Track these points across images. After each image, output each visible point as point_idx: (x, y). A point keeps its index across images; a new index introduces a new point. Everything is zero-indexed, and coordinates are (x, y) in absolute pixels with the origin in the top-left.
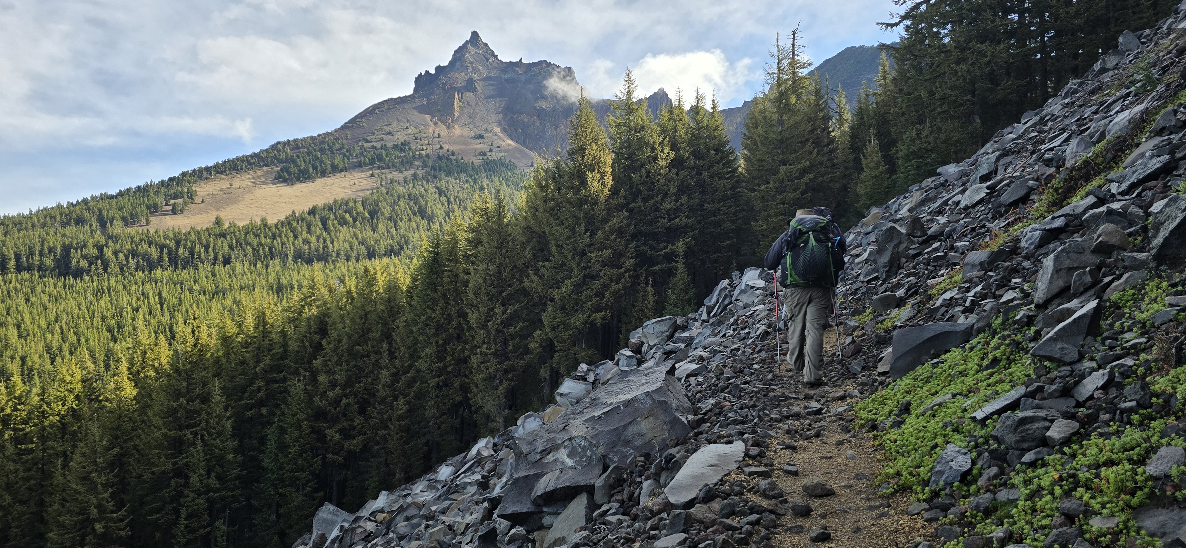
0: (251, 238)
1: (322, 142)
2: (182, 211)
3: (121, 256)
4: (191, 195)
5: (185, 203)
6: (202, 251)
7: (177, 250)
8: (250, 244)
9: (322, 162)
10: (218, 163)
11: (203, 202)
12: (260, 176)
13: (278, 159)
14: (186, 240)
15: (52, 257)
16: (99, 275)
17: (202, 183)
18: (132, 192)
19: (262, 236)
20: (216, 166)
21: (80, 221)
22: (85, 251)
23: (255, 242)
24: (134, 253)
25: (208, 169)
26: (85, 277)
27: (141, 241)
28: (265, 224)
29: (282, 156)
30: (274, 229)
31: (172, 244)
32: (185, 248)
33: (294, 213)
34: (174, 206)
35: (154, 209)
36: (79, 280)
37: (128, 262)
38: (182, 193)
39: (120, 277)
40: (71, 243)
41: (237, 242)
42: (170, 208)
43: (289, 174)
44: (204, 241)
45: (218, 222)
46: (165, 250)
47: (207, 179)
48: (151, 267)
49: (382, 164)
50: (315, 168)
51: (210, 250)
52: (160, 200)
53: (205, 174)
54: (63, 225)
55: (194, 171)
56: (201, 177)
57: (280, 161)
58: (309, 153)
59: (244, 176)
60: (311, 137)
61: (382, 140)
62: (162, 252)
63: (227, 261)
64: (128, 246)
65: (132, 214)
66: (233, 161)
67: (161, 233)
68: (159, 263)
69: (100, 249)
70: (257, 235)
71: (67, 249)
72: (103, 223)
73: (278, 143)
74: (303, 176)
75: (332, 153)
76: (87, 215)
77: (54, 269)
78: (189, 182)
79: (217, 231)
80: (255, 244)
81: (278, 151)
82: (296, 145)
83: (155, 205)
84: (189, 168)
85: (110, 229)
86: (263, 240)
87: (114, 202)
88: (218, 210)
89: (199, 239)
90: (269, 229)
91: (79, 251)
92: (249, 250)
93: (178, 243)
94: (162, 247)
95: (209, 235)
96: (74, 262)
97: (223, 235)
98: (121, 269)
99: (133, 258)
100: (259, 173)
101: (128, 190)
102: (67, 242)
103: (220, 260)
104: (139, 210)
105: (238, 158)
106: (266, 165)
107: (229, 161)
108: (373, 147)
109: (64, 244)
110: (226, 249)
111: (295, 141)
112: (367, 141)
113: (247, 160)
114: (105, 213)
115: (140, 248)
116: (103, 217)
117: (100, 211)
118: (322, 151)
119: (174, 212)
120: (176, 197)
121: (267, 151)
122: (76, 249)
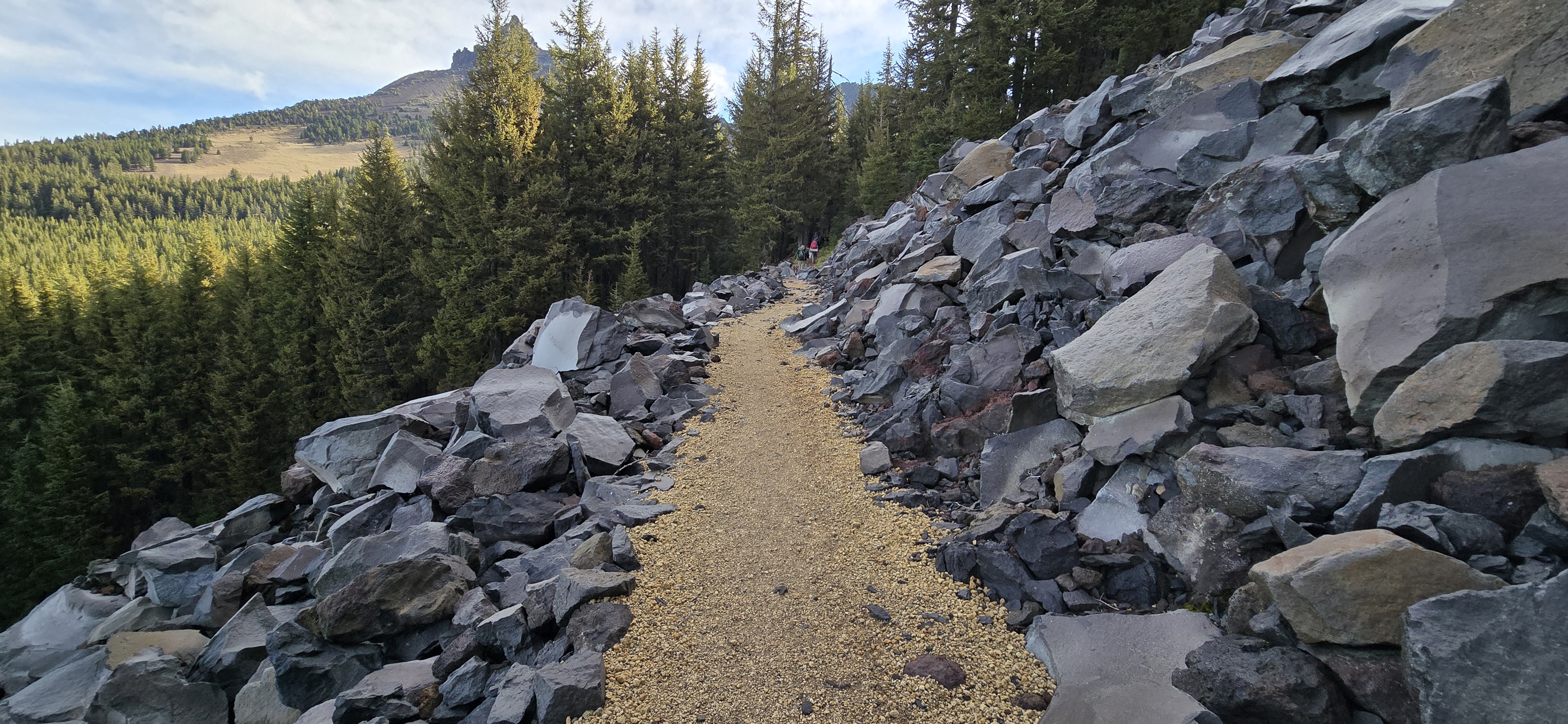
0: (270, 194)
1: (353, 106)
2: (193, 160)
3: (116, 200)
4: (204, 145)
5: (197, 153)
6: (214, 203)
7: (184, 201)
8: (268, 201)
9: (352, 126)
10: (237, 115)
11: (218, 153)
12: (285, 134)
13: (305, 118)
14: (195, 190)
15: (27, 194)
16: (89, 219)
17: (219, 134)
18: (134, 135)
19: (283, 194)
20: (236, 118)
21: (66, 159)
22: (71, 192)
23: (274, 199)
24: (132, 199)
25: (225, 120)
26: (70, 219)
27: (141, 186)
28: (287, 183)
29: (310, 115)
30: (296, 188)
31: (179, 193)
32: (194, 197)
33: (319, 173)
34: (184, 153)
35: (160, 155)
36: (62, 221)
37: (125, 207)
38: (194, 142)
39: (115, 222)
40: (53, 181)
41: (254, 196)
42: (180, 156)
43: (317, 134)
44: (216, 193)
45: (234, 175)
46: (170, 199)
47: (224, 130)
48: (154, 214)
49: (415, 135)
50: (344, 131)
51: (223, 203)
52: (167, 147)
53: (222, 125)
54: (44, 161)
55: (210, 120)
56: (217, 128)
57: (308, 121)
58: (339, 116)
59: (267, 132)
60: (342, 100)
61: (417, 110)
62: (166, 200)
63: (242, 215)
64: (125, 191)
65: (132, 158)
66: (254, 114)
67: (167, 181)
68: (164, 213)
69: (90, 191)
70: (276, 192)
71: (46, 189)
72: (95, 163)
73: (306, 102)
74: (331, 138)
75: (364, 117)
76: (75, 154)
77: (31, 207)
78: (203, 131)
79: (232, 184)
80: (275, 201)
81: (305, 110)
82: (325, 105)
83: (161, 151)
84: (205, 118)
85: (104, 171)
86: (283, 198)
87: (111, 143)
88: (236, 163)
89: (211, 191)
90: (291, 187)
91: (62, 191)
92: (267, 207)
93: (185, 192)
94: (166, 196)
95: (222, 187)
96: (56, 202)
97: (238, 189)
98: (117, 214)
99: (131, 204)
100: (284, 130)
101: (131, 132)
102: (47, 179)
103: (235, 214)
104: (141, 155)
105: (260, 113)
106: (292, 123)
107: (250, 114)
108: (407, 117)
109: (43, 181)
110: (242, 203)
111: (323, 101)
112: (401, 110)
113: (271, 116)
114: (98, 154)
115: (139, 194)
116: (97, 157)
117: (92, 150)
118: (353, 115)
119: (184, 160)
120: (186, 145)
121: (293, 108)
122: (59, 189)
